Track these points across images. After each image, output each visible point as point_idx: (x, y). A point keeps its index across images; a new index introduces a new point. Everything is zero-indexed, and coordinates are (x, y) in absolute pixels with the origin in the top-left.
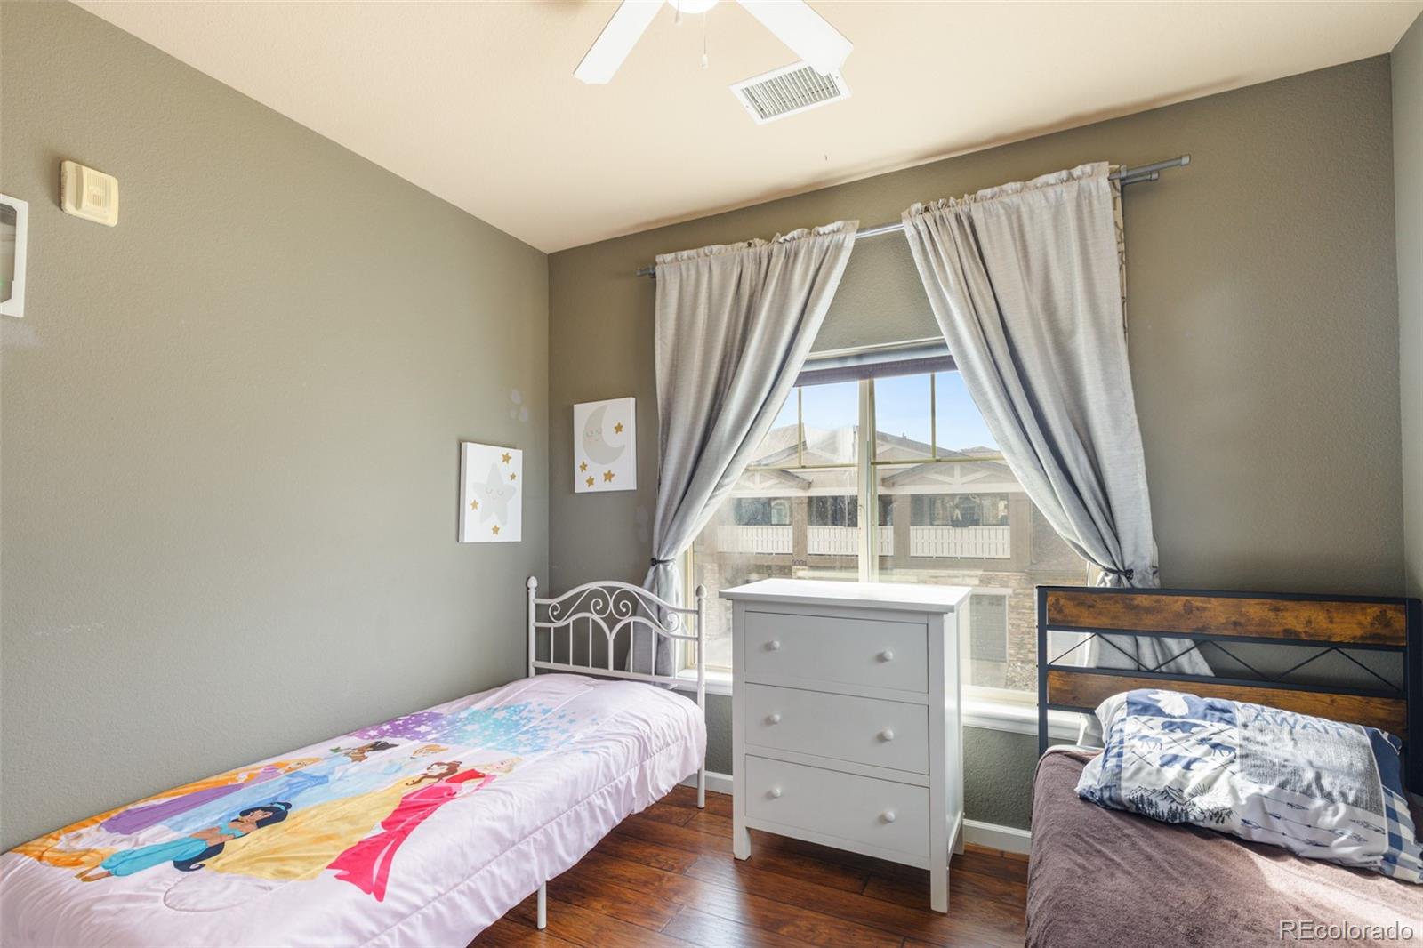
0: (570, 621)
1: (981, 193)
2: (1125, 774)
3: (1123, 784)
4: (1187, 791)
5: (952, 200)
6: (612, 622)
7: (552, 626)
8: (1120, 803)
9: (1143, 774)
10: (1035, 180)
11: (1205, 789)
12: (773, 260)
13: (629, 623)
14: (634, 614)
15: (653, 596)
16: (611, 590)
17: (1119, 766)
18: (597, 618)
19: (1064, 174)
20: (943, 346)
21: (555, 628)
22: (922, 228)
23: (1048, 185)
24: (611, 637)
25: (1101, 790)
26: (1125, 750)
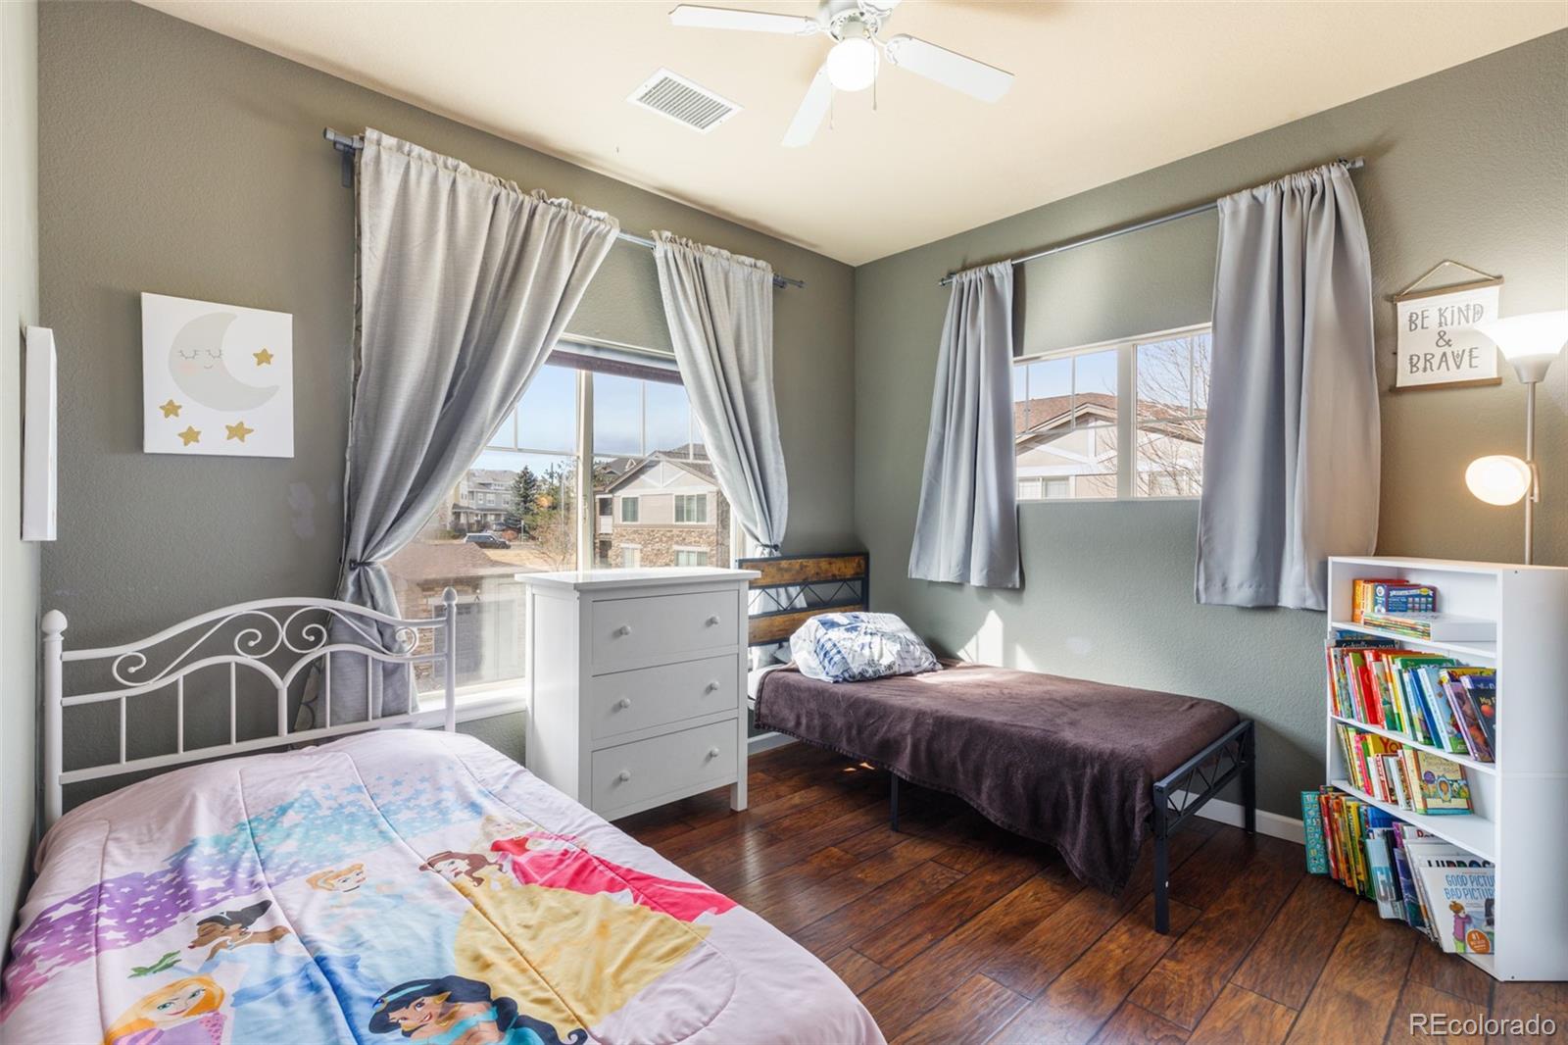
0: (179, 676)
1: (709, 247)
2: (849, 661)
3: (852, 666)
4: (876, 658)
5: (690, 243)
6: (282, 661)
7: (122, 694)
8: (854, 677)
9: (856, 658)
10: (738, 256)
11: (881, 656)
12: (537, 217)
13: (321, 658)
14: (330, 642)
15: (367, 611)
16: (282, 613)
17: (843, 658)
18: (249, 660)
19: (752, 261)
20: (673, 361)
21: (127, 698)
22: (670, 255)
23: (743, 263)
24: (283, 685)
25: (842, 673)
26: (841, 649)
